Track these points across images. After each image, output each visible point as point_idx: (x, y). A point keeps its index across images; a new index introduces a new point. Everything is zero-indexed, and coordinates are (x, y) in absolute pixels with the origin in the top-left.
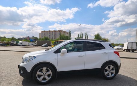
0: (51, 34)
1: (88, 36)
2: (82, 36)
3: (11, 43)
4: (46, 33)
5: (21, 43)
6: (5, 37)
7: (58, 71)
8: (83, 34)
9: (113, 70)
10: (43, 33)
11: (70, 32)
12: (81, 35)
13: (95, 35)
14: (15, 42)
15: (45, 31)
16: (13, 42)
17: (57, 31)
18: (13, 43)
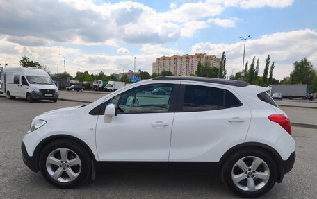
0: (179, 63)
1: (272, 67)
2: (255, 65)
3: (95, 84)
4: (167, 61)
5: (112, 86)
6: (87, 73)
7: (97, 160)
8: (258, 62)
9: (263, 171)
10: (161, 61)
11: (223, 57)
12: (252, 65)
13: (296, 63)
14: (101, 83)
15: (164, 58)
16: (97, 82)
17: (192, 57)
18: (97, 85)
